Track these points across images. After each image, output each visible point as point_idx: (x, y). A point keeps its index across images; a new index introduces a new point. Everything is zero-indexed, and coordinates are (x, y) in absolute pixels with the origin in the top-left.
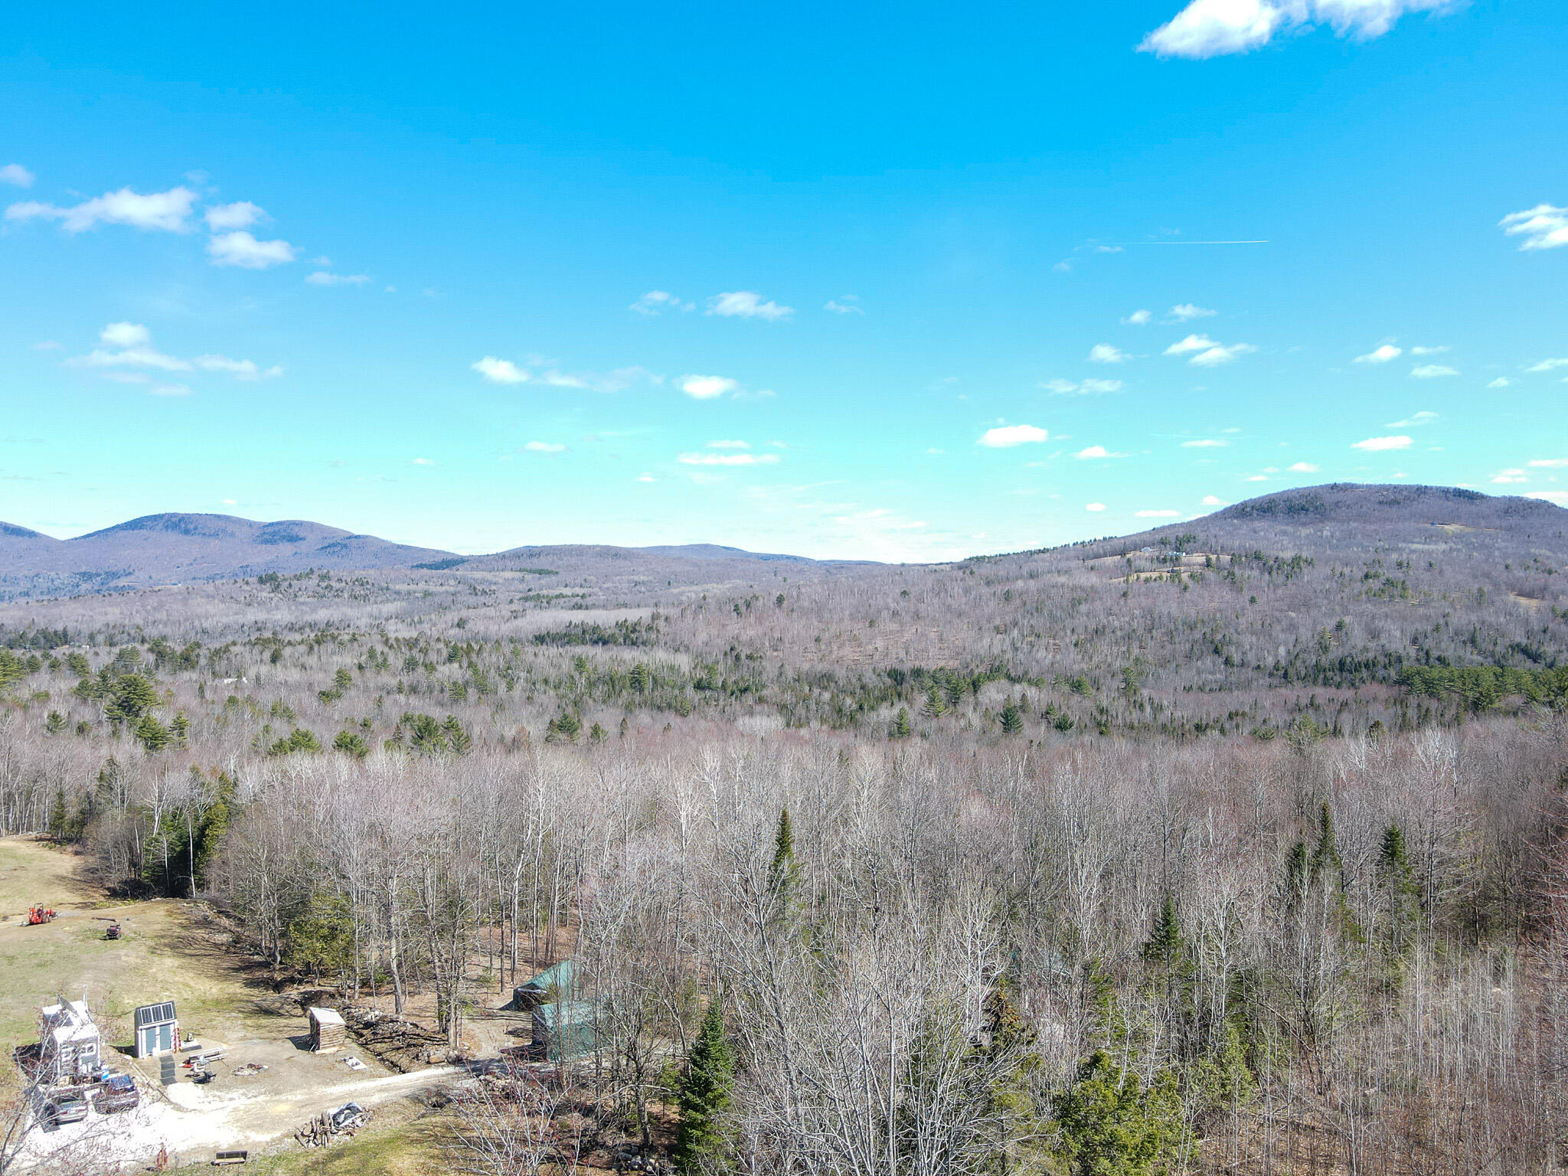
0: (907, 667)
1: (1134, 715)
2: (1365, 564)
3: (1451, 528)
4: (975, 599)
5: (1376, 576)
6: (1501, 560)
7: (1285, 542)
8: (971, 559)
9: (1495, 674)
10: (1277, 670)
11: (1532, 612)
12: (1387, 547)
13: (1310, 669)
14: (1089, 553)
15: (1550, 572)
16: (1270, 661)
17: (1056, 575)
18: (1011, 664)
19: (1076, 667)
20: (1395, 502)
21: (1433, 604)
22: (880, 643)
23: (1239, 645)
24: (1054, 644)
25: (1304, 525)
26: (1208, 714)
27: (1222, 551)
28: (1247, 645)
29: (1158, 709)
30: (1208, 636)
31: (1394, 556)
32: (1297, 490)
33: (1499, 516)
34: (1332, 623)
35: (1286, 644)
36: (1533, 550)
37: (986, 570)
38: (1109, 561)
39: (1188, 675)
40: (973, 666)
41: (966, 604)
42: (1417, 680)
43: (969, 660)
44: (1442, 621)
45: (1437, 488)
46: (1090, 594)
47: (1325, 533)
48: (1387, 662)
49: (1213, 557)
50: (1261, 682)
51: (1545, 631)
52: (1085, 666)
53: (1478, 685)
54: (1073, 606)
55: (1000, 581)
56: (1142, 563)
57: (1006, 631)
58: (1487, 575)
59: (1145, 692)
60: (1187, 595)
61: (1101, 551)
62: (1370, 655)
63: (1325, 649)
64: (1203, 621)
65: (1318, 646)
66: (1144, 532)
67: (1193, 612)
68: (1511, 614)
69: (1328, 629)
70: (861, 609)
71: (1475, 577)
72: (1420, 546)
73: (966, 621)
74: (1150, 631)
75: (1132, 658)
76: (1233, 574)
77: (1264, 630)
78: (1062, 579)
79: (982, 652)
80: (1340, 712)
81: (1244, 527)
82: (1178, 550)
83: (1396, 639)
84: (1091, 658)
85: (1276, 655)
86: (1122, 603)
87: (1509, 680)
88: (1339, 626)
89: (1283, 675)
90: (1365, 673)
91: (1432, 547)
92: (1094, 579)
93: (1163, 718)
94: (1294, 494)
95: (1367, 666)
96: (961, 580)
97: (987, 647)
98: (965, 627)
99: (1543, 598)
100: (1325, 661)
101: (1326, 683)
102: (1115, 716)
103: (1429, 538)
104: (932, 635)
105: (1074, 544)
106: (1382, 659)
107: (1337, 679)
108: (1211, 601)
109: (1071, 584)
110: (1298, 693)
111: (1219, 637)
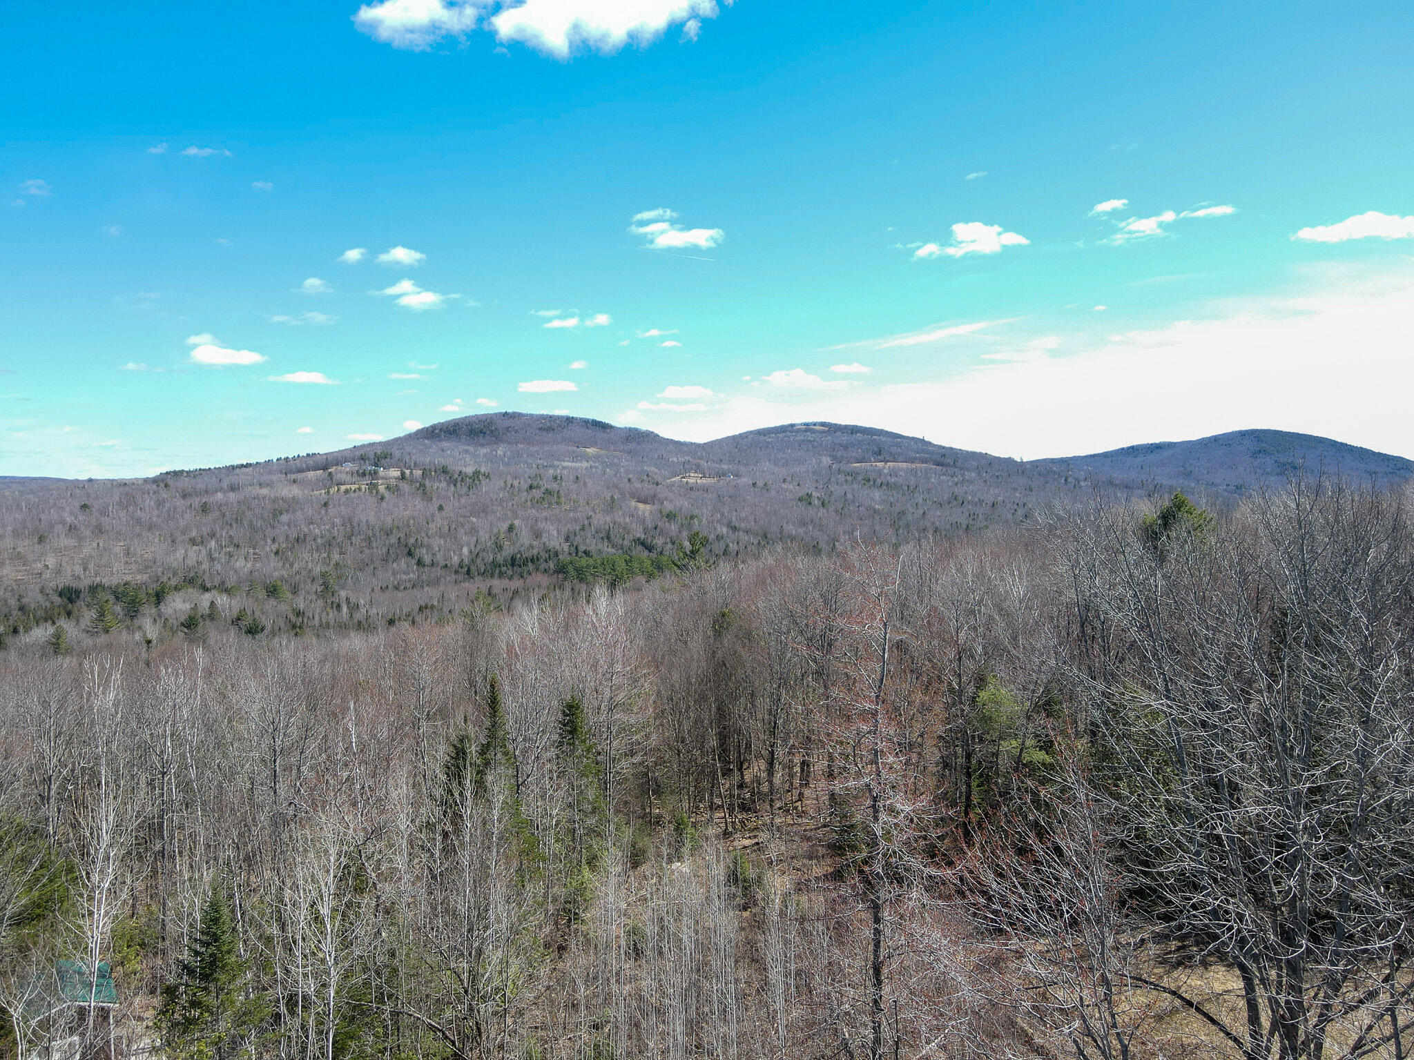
0: (84, 584)
1: (331, 615)
2: (530, 477)
3: (591, 451)
4: (168, 511)
5: (538, 487)
6: (625, 476)
7: (467, 459)
8: (167, 473)
9: (625, 560)
10: (462, 568)
11: (647, 514)
12: (545, 464)
13: (488, 565)
14: (291, 468)
15: (657, 484)
16: (456, 560)
17: (257, 487)
18: (207, 574)
19: (276, 574)
20: (550, 429)
21: (580, 509)
22: (51, 561)
23: (429, 547)
24: (254, 554)
25: (482, 446)
26: (401, 610)
27: (415, 466)
28: (437, 547)
29: (354, 608)
30: (402, 540)
31: (551, 471)
32: (476, 416)
33: (623, 442)
34: (506, 526)
35: (468, 545)
36: (645, 468)
37: (184, 483)
38: (311, 474)
39: (386, 577)
40: (165, 579)
41: (158, 516)
42: (570, 568)
43: (160, 574)
44: (586, 522)
45: (580, 419)
46: (292, 505)
47: (499, 452)
48: (547, 556)
49: (408, 472)
50: (448, 579)
51: (656, 528)
52: (284, 573)
53: (614, 570)
54: (274, 516)
55: (196, 493)
56: (343, 477)
57: (202, 542)
58: (616, 486)
59: (343, 594)
60: (384, 504)
61: (304, 466)
62: (535, 552)
63: (500, 548)
64: (398, 528)
65: (494, 546)
66: (346, 450)
67: (389, 520)
68: (633, 516)
69: (502, 530)
70: (29, 524)
71: (608, 488)
72: (570, 464)
73: (158, 533)
74: (350, 538)
75: (332, 563)
76: (424, 485)
77: (450, 533)
78: (264, 491)
79: (175, 565)
80: (512, 599)
81: (434, 447)
82: (376, 465)
83: (554, 539)
84: (292, 565)
85: (461, 555)
86: (323, 512)
87: (635, 565)
88: (511, 528)
89: (465, 570)
90: (531, 567)
91: (578, 465)
92: (296, 491)
93: (359, 616)
94: (474, 419)
95: (532, 560)
96: (155, 493)
97: (181, 559)
98: (156, 540)
99: (654, 504)
100: (500, 559)
101: (501, 575)
102: (311, 617)
103: (576, 457)
104: (117, 549)
105: (278, 460)
106: (544, 555)
107: (510, 572)
108: (405, 510)
109: (272, 496)
110: (477, 585)
111: (412, 541)
